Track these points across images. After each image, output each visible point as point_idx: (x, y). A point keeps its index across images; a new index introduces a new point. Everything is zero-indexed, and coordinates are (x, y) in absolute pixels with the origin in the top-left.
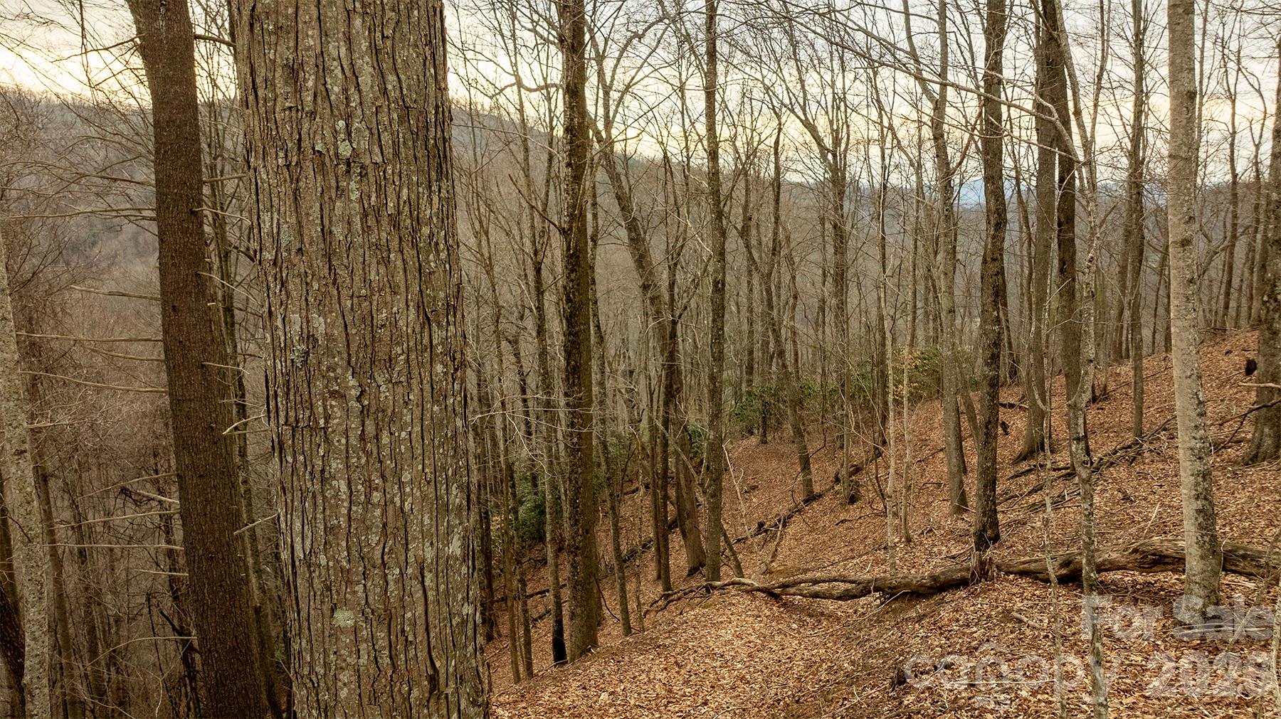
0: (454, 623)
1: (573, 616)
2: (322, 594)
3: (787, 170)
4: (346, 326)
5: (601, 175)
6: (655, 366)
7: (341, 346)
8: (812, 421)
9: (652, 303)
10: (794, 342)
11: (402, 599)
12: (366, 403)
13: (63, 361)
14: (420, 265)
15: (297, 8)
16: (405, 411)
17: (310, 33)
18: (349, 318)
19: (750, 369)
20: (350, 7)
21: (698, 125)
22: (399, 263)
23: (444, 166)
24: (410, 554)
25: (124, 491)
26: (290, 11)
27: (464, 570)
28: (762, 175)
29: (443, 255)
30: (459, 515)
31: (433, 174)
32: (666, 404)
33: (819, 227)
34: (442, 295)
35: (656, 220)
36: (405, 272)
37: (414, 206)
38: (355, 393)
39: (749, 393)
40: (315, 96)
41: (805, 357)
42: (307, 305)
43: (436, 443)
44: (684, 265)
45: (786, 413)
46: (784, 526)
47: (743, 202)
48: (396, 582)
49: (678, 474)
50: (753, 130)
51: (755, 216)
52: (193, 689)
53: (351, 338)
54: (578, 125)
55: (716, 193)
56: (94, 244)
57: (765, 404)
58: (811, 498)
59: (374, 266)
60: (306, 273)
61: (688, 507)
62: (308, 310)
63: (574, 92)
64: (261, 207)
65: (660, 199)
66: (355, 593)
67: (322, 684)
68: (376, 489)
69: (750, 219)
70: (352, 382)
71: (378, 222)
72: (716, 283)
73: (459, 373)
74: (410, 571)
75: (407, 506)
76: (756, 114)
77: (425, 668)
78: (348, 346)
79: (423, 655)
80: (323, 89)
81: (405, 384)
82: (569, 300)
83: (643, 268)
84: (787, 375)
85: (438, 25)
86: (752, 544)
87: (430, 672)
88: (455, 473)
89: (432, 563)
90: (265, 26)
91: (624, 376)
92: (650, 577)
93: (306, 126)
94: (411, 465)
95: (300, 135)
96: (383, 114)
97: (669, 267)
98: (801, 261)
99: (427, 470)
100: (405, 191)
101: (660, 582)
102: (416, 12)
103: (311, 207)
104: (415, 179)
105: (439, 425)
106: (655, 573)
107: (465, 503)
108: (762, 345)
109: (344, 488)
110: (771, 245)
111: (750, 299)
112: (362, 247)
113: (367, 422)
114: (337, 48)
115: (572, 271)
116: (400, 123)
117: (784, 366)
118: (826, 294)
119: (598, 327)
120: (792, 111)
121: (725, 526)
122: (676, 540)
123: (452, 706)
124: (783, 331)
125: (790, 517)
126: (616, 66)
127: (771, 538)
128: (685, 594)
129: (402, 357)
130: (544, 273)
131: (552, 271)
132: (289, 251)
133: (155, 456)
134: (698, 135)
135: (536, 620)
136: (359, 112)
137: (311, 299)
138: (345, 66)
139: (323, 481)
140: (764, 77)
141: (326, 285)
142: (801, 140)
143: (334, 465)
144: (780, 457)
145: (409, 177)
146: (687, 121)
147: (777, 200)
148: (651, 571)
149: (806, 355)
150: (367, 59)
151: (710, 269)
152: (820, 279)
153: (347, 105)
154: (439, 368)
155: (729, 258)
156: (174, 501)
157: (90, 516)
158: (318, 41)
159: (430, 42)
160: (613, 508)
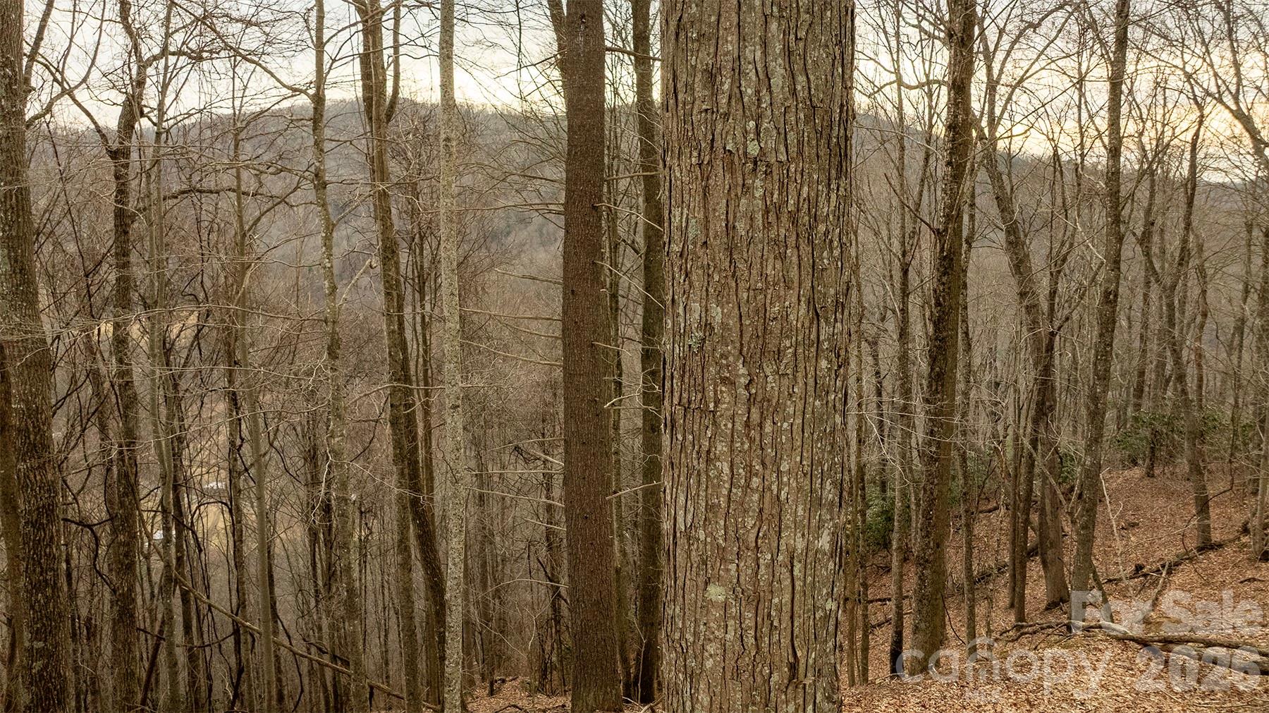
0: (817, 616)
1: (916, 630)
2: (698, 567)
3: (1206, 168)
4: (741, 316)
5: (982, 175)
6: (1026, 379)
7: (735, 335)
8: (1216, 458)
9: (1028, 312)
10: (1199, 366)
11: (771, 584)
12: (753, 391)
13: (480, 333)
14: (814, 262)
15: (719, 15)
16: (789, 402)
17: (729, 39)
18: (744, 310)
19: (1139, 392)
20: (768, 12)
21: (1097, 120)
22: (795, 259)
23: (844, 164)
24: (782, 541)
25: (517, 448)
26: (713, 19)
27: (831, 565)
28: (1171, 175)
29: (836, 253)
30: (831, 511)
31: (833, 172)
32: (1036, 421)
33: (1244, 235)
34: (832, 291)
35: (1037, 223)
36: (800, 267)
37: (813, 203)
38: (744, 381)
39: (1136, 419)
40: (730, 98)
41: (1211, 383)
42: (707, 295)
43: (815, 436)
44: (1067, 272)
45: (1181, 445)
46: (1169, 573)
47: (1146, 205)
48: (767, 566)
49: (1043, 498)
50: (1164, 125)
51: (1159, 221)
52: (557, 632)
53: (744, 328)
54: (960, 123)
55: (1114, 194)
56: (508, 233)
57: (1155, 433)
58: (1207, 546)
59: (771, 261)
60: (709, 265)
61: (1052, 536)
62: (707, 300)
63: (960, 88)
64: (673, 203)
65: (1046, 200)
66: (728, 570)
67: (691, 651)
68: (756, 475)
69: (1153, 224)
70: (742, 371)
71: (778, 218)
72: (1107, 294)
73: (842, 370)
74: (780, 558)
75: (783, 496)
76: (1170, 105)
77: (786, 654)
78: (741, 335)
79: (785, 642)
80: (737, 91)
81: (791, 376)
82: (938, 304)
83: (1021, 273)
84: (1187, 403)
85: (849, 24)
86: (1127, 587)
87: (792, 660)
88: (830, 469)
89: (802, 553)
90: (690, 34)
91: (988, 387)
92: (1001, 604)
93: (719, 127)
94: (790, 456)
95: (713, 135)
96: (791, 114)
97: (1051, 274)
98: (1216, 273)
99: (804, 463)
100: (806, 189)
101: (1013, 611)
102: (829, 13)
103: (718, 204)
104: (815, 177)
105: (819, 419)
106: (1007, 601)
107: (837, 499)
108: (1157, 366)
109: (726, 470)
110: (1177, 254)
111: (1145, 314)
112: (762, 242)
113: (753, 410)
114: (753, 52)
115: (944, 274)
116: (806, 123)
117: (1184, 392)
118: (1248, 313)
119: (967, 333)
120: (1220, 101)
121: (1094, 562)
122: (1035, 569)
123: (808, 698)
124: (1185, 353)
125: (1177, 564)
126: (1006, 59)
127: (1151, 584)
128: (1042, 629)
129: (790, 350)
130: (912, 274)
131: (919, 273)
132: (694, 244)
133: (544, 421)
134: (1097, 130)
135: (874, 627)
136: (769, 112)
137: (711, 290)
138: (759, 69)
139: (708, 461)
140: (1185, 63)
141: (726, 277)
142: (1228, 133)
143: (719, 448)
144: (1170, 495)
145: (810, 175)
146: (1085, 115)
147: (1190, 203)
148: (1003, 597)
149: (1213, 382)
150: (780, 61)
151: (1100, 278)
152: (1240, 295)
153: (759, 106)
154: (824, 364)
155: (1123, 267)
156: (557, 462)
157: (490, 467)
158: (736, 46)
159: (841, 42)
160: (968, 525)
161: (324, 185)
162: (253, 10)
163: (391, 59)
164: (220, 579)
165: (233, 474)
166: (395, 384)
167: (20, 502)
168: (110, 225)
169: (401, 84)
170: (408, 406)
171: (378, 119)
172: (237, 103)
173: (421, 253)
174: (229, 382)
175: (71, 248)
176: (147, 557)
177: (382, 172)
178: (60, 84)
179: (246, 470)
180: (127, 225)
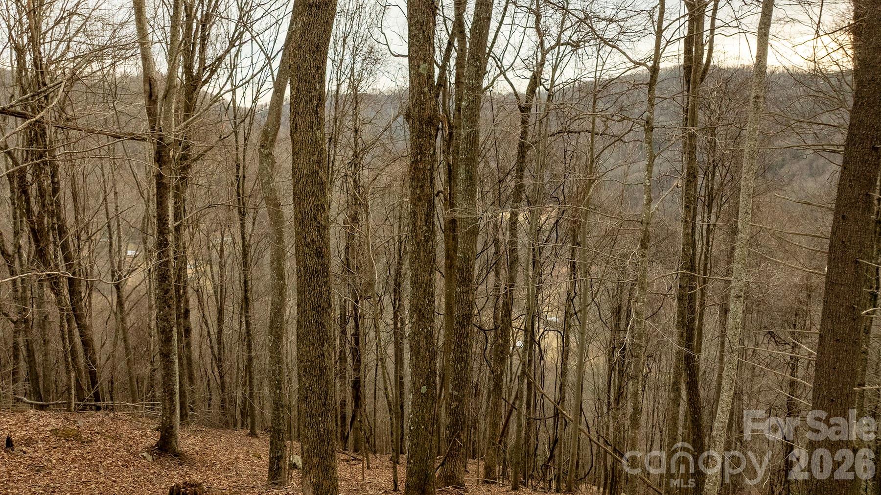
25: (770, 332)
133: (796, 315)
161: (652, 129)
162: (614, 12)
163: (708, 38)
164: (551, 379)
165: (568, 315)
166: (685, 271)
167: (455, 310)
168: (515, 152)
169: (713, 55)
170: (692, 288)
171: (695, 82)
172: (598, 74)
173: (713, 178)
174: (572, 255)
175: (493, 165)
176: (511, 356)
177: (693, 120)
178: (500, 68)
179: (576, 313)
180: (525, 152)
